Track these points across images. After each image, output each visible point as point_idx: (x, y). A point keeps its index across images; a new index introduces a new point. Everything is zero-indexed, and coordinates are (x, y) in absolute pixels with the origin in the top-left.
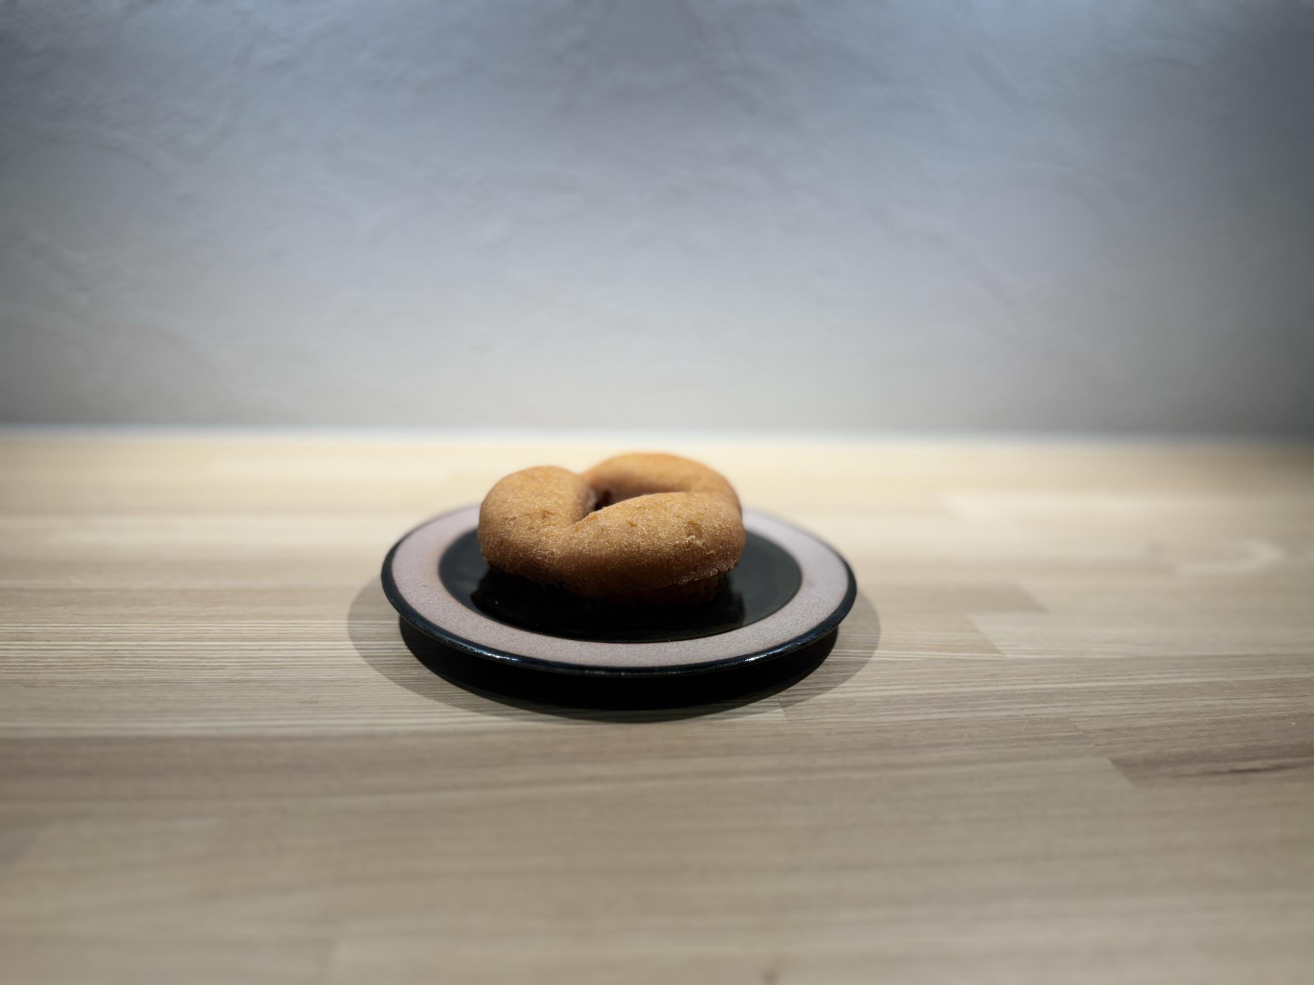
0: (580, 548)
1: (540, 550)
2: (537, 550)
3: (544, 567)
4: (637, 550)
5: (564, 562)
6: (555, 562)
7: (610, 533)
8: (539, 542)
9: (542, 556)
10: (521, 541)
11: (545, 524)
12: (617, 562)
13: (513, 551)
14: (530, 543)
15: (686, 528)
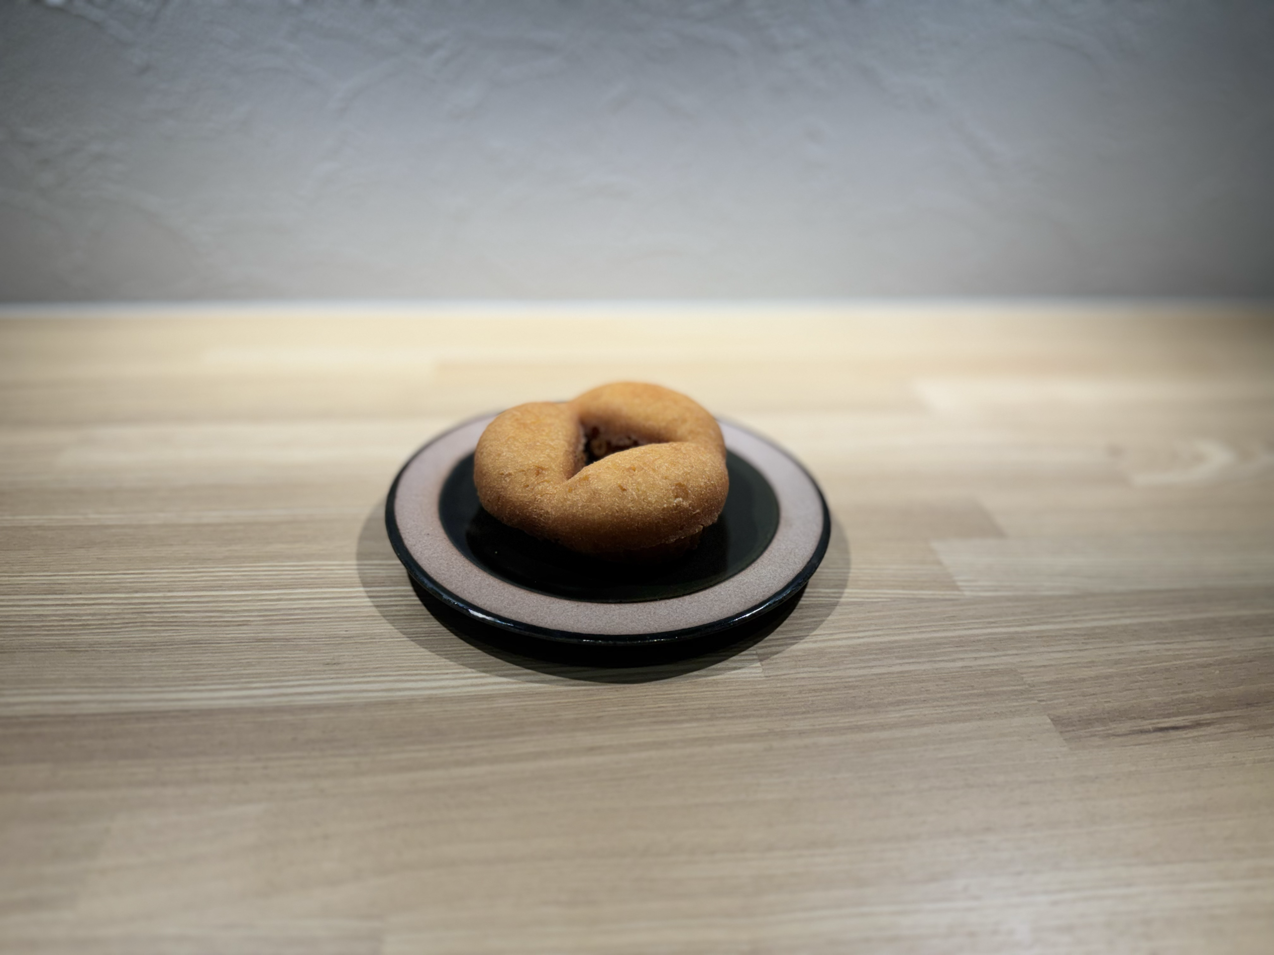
0: (574, 511)
1: (536, 508)
2: (533, 508)
3: (540, 524)
4: (627, 514)
5: (559, 522)
6: (550, 521)
7: (601, 497)
8: (535, 501)
9: (537, 514)
10: (517, 498)
11: (539, 482)
12: (609, 526)
13: (509, 508)
14: (526, 502)
15: (673, 491)
